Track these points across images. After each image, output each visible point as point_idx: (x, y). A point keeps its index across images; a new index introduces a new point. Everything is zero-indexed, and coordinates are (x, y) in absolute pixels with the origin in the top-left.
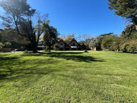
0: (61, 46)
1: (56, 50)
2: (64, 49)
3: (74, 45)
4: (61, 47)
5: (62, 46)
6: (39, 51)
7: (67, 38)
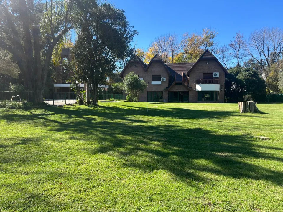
0: (153, 83)
1: (130, 100)
2: (166, 95)
3: (208, 79)
4: (154, 89)
5: (159, 83)
6: (50, 102)
7: (180, 52)
